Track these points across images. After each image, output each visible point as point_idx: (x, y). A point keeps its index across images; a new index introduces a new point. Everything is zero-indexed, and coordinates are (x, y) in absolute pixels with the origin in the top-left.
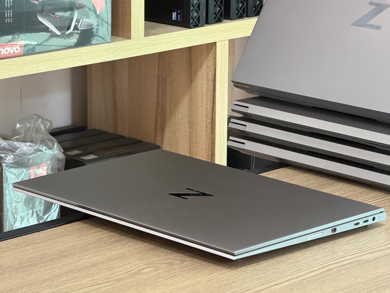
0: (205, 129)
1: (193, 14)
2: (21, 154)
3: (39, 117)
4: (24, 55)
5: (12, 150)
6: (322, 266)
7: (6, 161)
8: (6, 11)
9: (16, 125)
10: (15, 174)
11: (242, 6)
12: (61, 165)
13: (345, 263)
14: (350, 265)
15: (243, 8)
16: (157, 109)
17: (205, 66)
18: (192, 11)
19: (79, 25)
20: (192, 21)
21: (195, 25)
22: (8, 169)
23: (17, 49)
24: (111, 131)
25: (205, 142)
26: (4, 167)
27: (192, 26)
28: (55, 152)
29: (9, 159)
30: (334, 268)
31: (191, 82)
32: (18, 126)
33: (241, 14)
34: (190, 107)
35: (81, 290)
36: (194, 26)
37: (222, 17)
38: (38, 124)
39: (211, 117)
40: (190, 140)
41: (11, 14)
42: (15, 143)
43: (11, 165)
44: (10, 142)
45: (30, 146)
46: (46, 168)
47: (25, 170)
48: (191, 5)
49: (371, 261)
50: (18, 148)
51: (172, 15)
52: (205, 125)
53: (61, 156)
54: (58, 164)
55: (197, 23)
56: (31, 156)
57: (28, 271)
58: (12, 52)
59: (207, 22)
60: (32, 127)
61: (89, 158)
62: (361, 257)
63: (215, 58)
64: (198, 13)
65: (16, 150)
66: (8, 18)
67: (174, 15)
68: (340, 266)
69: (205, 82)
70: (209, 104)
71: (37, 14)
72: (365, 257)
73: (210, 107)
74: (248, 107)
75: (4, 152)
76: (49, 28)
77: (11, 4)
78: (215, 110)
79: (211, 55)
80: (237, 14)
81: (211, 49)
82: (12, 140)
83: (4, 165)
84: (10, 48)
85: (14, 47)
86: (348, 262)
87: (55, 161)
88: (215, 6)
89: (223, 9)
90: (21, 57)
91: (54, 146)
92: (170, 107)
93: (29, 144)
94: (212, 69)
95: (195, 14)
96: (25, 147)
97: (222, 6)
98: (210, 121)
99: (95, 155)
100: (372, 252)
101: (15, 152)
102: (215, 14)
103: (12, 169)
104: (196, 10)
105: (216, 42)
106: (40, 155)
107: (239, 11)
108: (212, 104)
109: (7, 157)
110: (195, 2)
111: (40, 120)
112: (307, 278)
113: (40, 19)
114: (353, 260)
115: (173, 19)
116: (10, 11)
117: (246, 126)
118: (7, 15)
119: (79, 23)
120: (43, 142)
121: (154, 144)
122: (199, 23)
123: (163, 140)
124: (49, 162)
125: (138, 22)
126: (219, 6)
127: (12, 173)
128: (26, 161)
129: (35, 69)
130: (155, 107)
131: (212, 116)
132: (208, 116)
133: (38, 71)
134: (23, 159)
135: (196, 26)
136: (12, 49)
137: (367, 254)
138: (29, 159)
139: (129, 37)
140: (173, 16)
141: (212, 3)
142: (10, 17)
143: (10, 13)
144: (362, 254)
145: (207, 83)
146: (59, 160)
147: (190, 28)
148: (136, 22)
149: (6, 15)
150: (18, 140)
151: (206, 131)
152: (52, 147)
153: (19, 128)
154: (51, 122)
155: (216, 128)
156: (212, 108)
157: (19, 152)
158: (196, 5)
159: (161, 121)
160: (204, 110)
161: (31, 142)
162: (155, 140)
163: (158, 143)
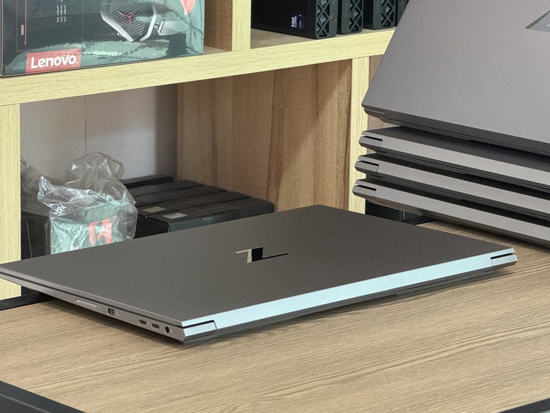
0: (334, 180)
1: (319, 19)
2: (76, 204)
3: (104, 156)
4: (81, 68)
5: (65, 198)
6: (461, 344)
7: (56, 213)
8: (58, 7)
9: (72, 166)
10: (67, 232)
11: (390, 11)
12: (132, 222)
13: (492, 341)
14: (499, 344)
15: (390, 14)
16: (270, 153)
17: (336, 93)
18: (318, 14)
19: (160, 29)
20: (318, 29)
21: (323, 34)
22: (56, 223)
23: (72, 60)
24: (208, 183)
25: (334, 199)
26: (52, 221)
27: (317, 36)
28: (124, 204)
29: (60, 210)
30: (476, 347)
31: (317, 114)
32: (74, 167)
33: (388, 21)
34: (315, 150)
35: (127, 367)
36: (320, 36)
37: (360, 26)
38: (103, 167)
39: (343, 163)
40: (315, 194)
41: (65, 11)
42: (69, 190)
43: (61, 219)
44: (62, 188)
45: (89, 194)
46: (110, 225)
47: (81, 226)
48: (317, 8)
49: (529, 340)
50: (72, 196)
51: (291, 20)
52: (335, 174)
53: (132, 209)
54: (128, 220)
55: (325, 31)
56: (89, 208)
57: (58, 342)
58: (65, 63)
59: (340, 32)
60: (94, 169)
61: (175, 217)
62: (516, 335)
63: (350, 81)
64: (327, 18)
65: (69, 198)
66: (60, 16)
67: (294, 20)
68: (485, 345)
69: (336, 114)
70: (341, 145)
72: (521, 335)
73: (342, 150)
74: (381, 140)
75: (52, 201)
76: (117, 32)
78: (349, 154)
79: (345, 77)
80: (383, 21)
81: (345, 68)
82: (66, 186)
83: (52, 218)
84: (63, 58)
85: (67, 57)
86: (497, 340)
87: (124, 216)
88: (351, 9)
89: (362, 14)
90: (79, 71)
91: (122, 195)
92: (288, 149)
93: (88, 191)
94: (346, 97)
95: (323, 20)
96: (82, 195)
97: (361, 9)
98: (342, 168)
99: (183, 213)
100: (532, 330)
101: (67, 201)
102: (351, 19)
103: (62, 224)
104: (324, 13)
105: (351, 60)
106: (102, 207)
107: (385, 18)
108: (345, 145)
109: (56, 207)
110: (323, 2)
111: (106, 160)
112: (437, 359)
113: (105, 19)
114: (504, 338)
115: (293, 26)
116: (63, 7)
117: (378, 165)
118: (60, 12)
120: (107, 190)
121: (267, 201)
122: (328, 32)
123: (278, 195)
124: (115, 218)
125: (241, 28)
126: (357, 10)
127: (63, 230)
128: (83, 215)
129: (96, 87)
130: (269, 150)
131: (345, 162)
132: (340, 163)
133: (101, 90)
134: (79, 211)
135: (324, 36)
136: (65, 59)
137: (525, 331)
138: (86, 212)
139: (229, 48)
140: (293, 23)
141: (346, 5)
142: (63, 15)
143: (63, 10)
144: (518, 331)
145: (339, 117)
146: (129, 215)
147: (315, 38)
148: (239, 27)
149: (58, 11)
150: (73, 186)
151: (337, 182)
152: (120, 196)
153: (76, 169)
154: (121, 164)
155: (350, 179)
156: (344, 151)
157: (73, 201)
158: (324, 7)
159: (277, 170)
160: (335, 153)
161: (92, 188)
162: (267, 196)
163: (272, 200)
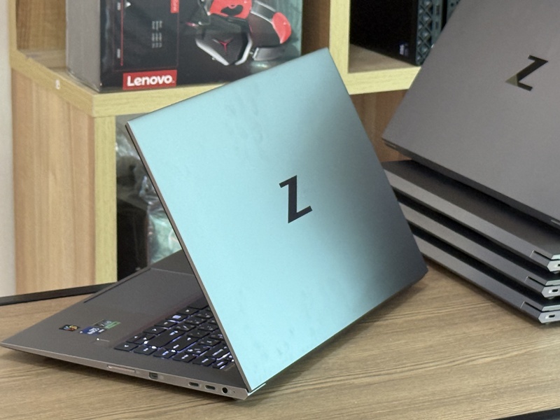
23: (168, 79)
51: (400, 48)
58: (161, 82)
84: (159, 78)
115: (401, 54)
140: (401, 51)
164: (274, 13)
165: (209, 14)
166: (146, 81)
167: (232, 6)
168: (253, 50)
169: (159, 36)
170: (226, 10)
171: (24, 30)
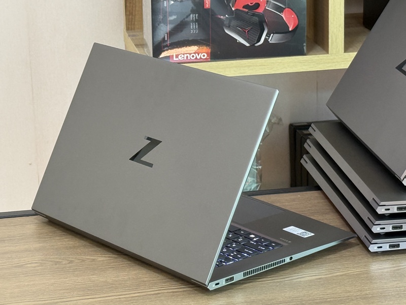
8: (191, 24)
19: (270, 39)
23: (204, 56)
58: (198, 57)
71: (224, 27)
77: (197, 18)
84: (197, 54)
85: (200, 54)
113: (228, 32)
118: (193, 27)
119: (269, 37)
125: (336, 39)
136: (198, 55)
139: (326, 52)
142: (196, 29)
148: (334, 39)
164: (284, 9)
165: (233, 9)
166: (187, 57)
167: (251, 4)
168: (268, 35)
169: (196, 25)
170: (246, 7)
171: (130, 17)
